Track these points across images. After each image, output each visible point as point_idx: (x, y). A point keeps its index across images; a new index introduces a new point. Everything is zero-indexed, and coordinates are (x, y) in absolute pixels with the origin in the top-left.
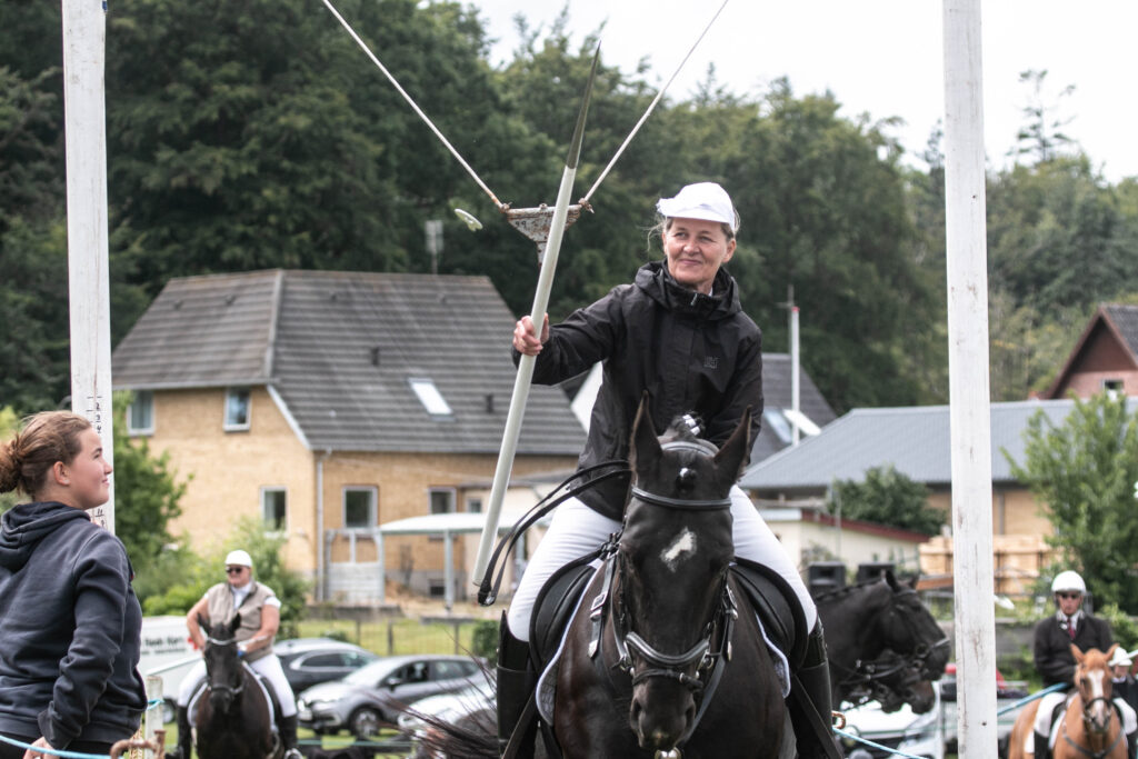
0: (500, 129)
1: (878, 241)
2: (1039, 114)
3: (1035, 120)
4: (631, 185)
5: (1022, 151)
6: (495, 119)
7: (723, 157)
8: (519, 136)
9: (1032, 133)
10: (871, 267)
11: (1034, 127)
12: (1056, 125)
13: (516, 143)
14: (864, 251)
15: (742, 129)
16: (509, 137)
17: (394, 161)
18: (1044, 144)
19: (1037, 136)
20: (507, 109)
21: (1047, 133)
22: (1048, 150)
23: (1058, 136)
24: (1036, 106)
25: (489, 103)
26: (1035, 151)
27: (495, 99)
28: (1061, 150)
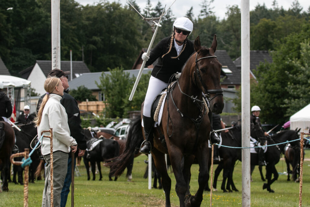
0: (37, 11)
1: (130, 35)
2: (206, 7)
3: (204, 8)
4: (70, 24)
5: (202, 15)
6: (37, 10)
7: (92, 17)
8: (42, 13)
9: (204, 11)
10: (127, 41)
11: (205, 10)
12: (210, 9)
13: (41, 14)
14: (126, 37)
15: (97, 10)
16: (40, 13)
17: (11, 19)
18: (207, 14)
19: (205, 12)
20: (39, 7)
21: (208, 11)
22: (208, 15)
23: (210, 12)
24: (205, 5)
25: (35, 6)
26: (205, 15)
27: (37, 5)
28: (210, 15)
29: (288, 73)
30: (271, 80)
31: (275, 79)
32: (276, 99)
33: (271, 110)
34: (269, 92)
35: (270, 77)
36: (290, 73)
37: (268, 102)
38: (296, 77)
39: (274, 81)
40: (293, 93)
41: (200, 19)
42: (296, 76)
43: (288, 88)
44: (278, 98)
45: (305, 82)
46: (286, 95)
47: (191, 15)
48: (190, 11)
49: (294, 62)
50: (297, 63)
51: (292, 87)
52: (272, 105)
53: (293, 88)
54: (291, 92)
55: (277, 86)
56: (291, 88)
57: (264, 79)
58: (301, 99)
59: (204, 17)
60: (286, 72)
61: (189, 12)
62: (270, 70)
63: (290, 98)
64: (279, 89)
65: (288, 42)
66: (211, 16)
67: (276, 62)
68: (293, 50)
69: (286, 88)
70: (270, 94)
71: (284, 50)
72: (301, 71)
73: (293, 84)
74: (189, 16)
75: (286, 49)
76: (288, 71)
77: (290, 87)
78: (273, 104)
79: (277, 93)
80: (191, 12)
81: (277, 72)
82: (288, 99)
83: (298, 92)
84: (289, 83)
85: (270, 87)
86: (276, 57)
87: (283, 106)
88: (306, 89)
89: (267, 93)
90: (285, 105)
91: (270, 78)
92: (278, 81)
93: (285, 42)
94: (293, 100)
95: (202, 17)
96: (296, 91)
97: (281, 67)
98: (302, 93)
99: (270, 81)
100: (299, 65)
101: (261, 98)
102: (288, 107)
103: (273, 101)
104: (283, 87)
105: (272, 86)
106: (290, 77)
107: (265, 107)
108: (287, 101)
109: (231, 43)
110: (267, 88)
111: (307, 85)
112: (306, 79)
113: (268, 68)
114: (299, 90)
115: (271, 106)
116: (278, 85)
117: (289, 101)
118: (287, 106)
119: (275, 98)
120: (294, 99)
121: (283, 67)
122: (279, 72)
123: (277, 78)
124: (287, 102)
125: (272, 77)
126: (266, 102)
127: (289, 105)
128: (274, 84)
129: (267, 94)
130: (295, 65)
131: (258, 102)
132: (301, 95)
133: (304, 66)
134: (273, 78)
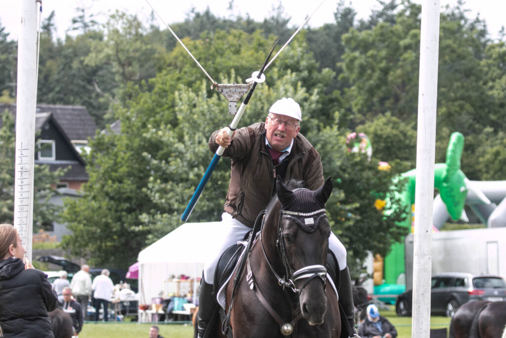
29: (150, 156)
30: (116, 171)
31: (124, 170)
32: (124, 213)
33: (115, 237)
34: (112, 198)
35: (116, 164)
36: (154, 157)
37: (110, 221)
38: (167, 165)
39: (122, 174)
40: (159, 201)
41: (68, 38)
42: (168, 162)
43: (148, 189)
44: (130, 211)
45: (184, 176)
46: (145, 204)
47: (51, 28)
48: (50, 19)
49: (160, 133)
50: (167, 135)
51: (157, 187)
52: (116, 227)
53: (160, 191)
54: (156, 198)
55: (128, 186)
56: (154, 189)
57: (102, 170)
58: (175, 213)
59: (80, 32)
60: (145, 154)
61: (46, 22)
62: (116, 150)
63: (152, 211)
64: (131, 191)
65: (156, 89)
66: (94, 31)
67: (127, 132)
68: (166, 106)
69: (144, 190)
70: (112, 202)
71: (146, 106)
72: (177, 154)
73: (159, 181)
74: (46, 31)
75: (150, 104)
76: (149, 153)
77: (153, 187)
78: (119, 223)
79: (128, 199)
80: (52, 22)
81: (129, 154)
82: (149, 213)
83: (170, 199)
84: (151, 179)
85: (111, 187)
86: (127, 123)
87: (137, 229)
88: (187, 191)
89: (107, 200)
90: (141, 227)
91: (115, 167)
92: (129, 175)
93: (150, 88)
94: (158, 216)
95: (74, 34)
96: (165, 196)
97: (137, 142)
98: (177, 201)
99: (114, 174)
100: (172, 140)
101: (93, 211)
102: (149, 232)
103: (119, 219)
104: (140, 188)
105: (116, 185)
106: (154, 164)
107: (101, 232)
108: (145, 218)
109: (115, 91)
110: (106, 189)
111: (189, 183)
112: (186, 169)
113: (113, 145)
114: (171, 194)
115: (114, 230)
116: (129, 182)
117: (151, 218)
118: (146, 228)
119: (122, 210)
120: (162, 213)
121: (142, 143)
122: (132, 155)
123: (128, 167)
124: (146, 220)
125: (119, 165)
126: (104, 220)
127: (151, 226)
128: (120, 182)
129: (105, 203)
130: (165, 139)
131: (85, 219)
132: (176, 206)
133: (184, 143)
134: (122, 166)
